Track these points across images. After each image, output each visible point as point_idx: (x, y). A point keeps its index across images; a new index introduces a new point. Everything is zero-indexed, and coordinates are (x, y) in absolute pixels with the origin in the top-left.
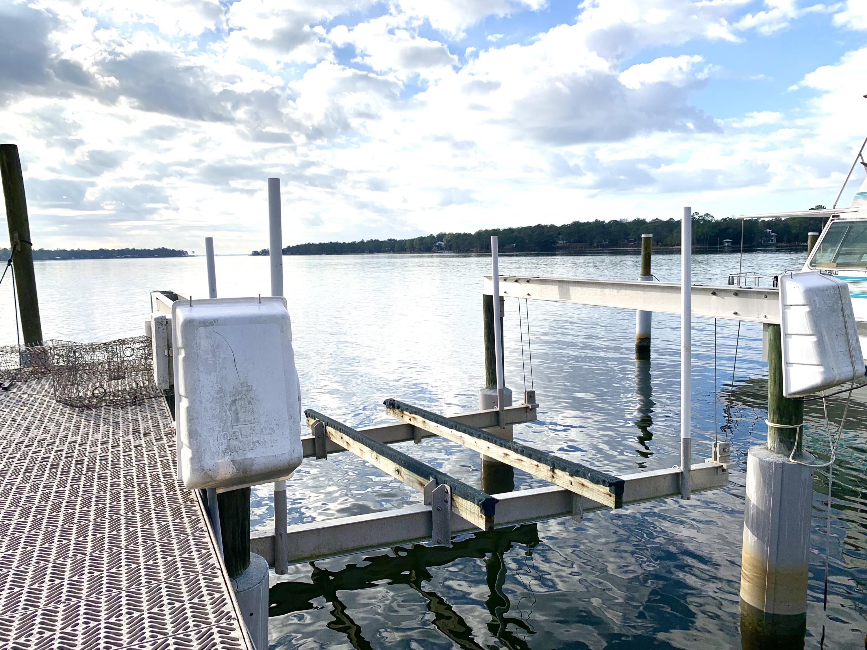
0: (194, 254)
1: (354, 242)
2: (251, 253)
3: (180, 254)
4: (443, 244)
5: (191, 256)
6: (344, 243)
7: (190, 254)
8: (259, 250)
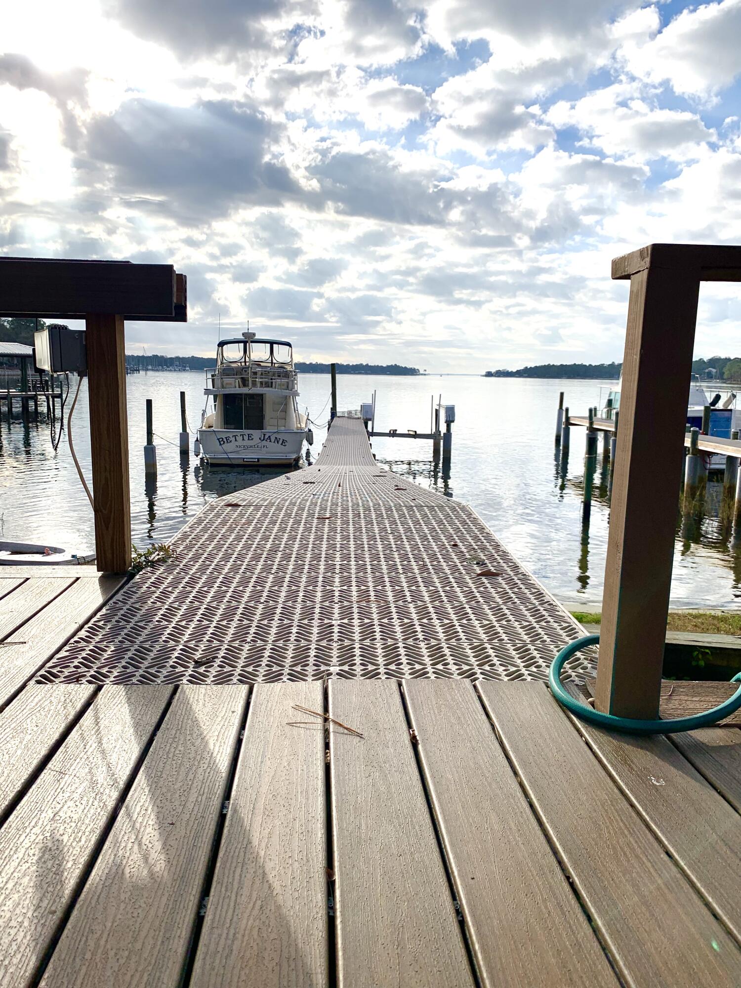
0: (426, 373)
1: (603, 365)
2: (484, 373)
3: (412, 372)
4: (714, 370)
5: (422, 374)
6: (590, 365)
7: (422, 372)
8: (493, 370)
